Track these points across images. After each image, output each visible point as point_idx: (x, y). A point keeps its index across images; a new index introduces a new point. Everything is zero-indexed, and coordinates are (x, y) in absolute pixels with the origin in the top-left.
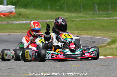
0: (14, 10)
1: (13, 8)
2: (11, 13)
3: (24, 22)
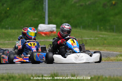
0: (55, 29)
1: (54, 27)
2: (52, 32)
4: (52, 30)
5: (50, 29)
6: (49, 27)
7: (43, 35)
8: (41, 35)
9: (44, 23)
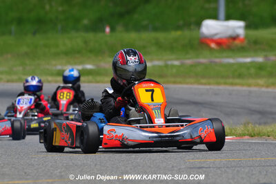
0: (241, 32)
1: (240, 27)
2: (234, 38)
3: (248, 60)
4: (234, 35)
5: (229, 33)
6: (228, 26)
7: (213, 45)
8: (208, 46)
9: (215, 17)
